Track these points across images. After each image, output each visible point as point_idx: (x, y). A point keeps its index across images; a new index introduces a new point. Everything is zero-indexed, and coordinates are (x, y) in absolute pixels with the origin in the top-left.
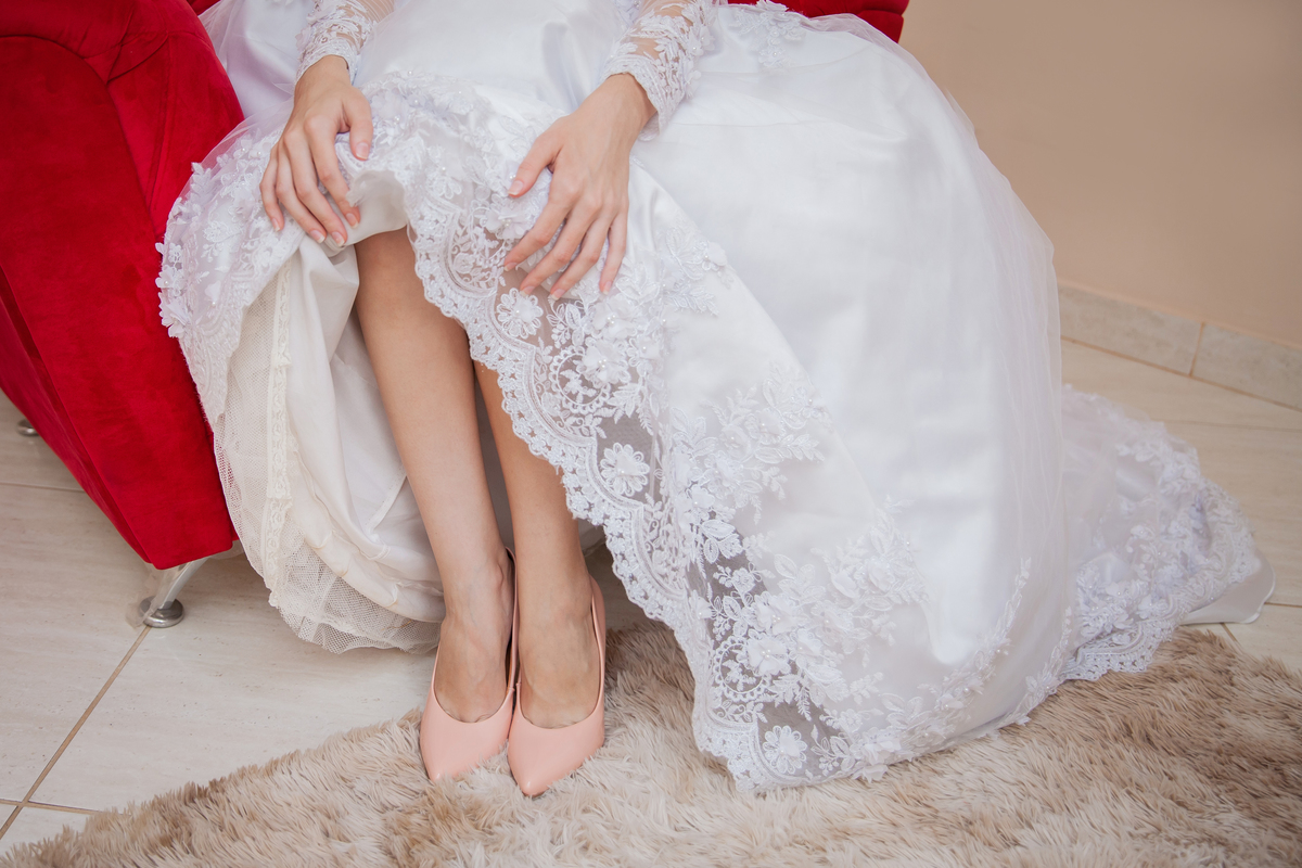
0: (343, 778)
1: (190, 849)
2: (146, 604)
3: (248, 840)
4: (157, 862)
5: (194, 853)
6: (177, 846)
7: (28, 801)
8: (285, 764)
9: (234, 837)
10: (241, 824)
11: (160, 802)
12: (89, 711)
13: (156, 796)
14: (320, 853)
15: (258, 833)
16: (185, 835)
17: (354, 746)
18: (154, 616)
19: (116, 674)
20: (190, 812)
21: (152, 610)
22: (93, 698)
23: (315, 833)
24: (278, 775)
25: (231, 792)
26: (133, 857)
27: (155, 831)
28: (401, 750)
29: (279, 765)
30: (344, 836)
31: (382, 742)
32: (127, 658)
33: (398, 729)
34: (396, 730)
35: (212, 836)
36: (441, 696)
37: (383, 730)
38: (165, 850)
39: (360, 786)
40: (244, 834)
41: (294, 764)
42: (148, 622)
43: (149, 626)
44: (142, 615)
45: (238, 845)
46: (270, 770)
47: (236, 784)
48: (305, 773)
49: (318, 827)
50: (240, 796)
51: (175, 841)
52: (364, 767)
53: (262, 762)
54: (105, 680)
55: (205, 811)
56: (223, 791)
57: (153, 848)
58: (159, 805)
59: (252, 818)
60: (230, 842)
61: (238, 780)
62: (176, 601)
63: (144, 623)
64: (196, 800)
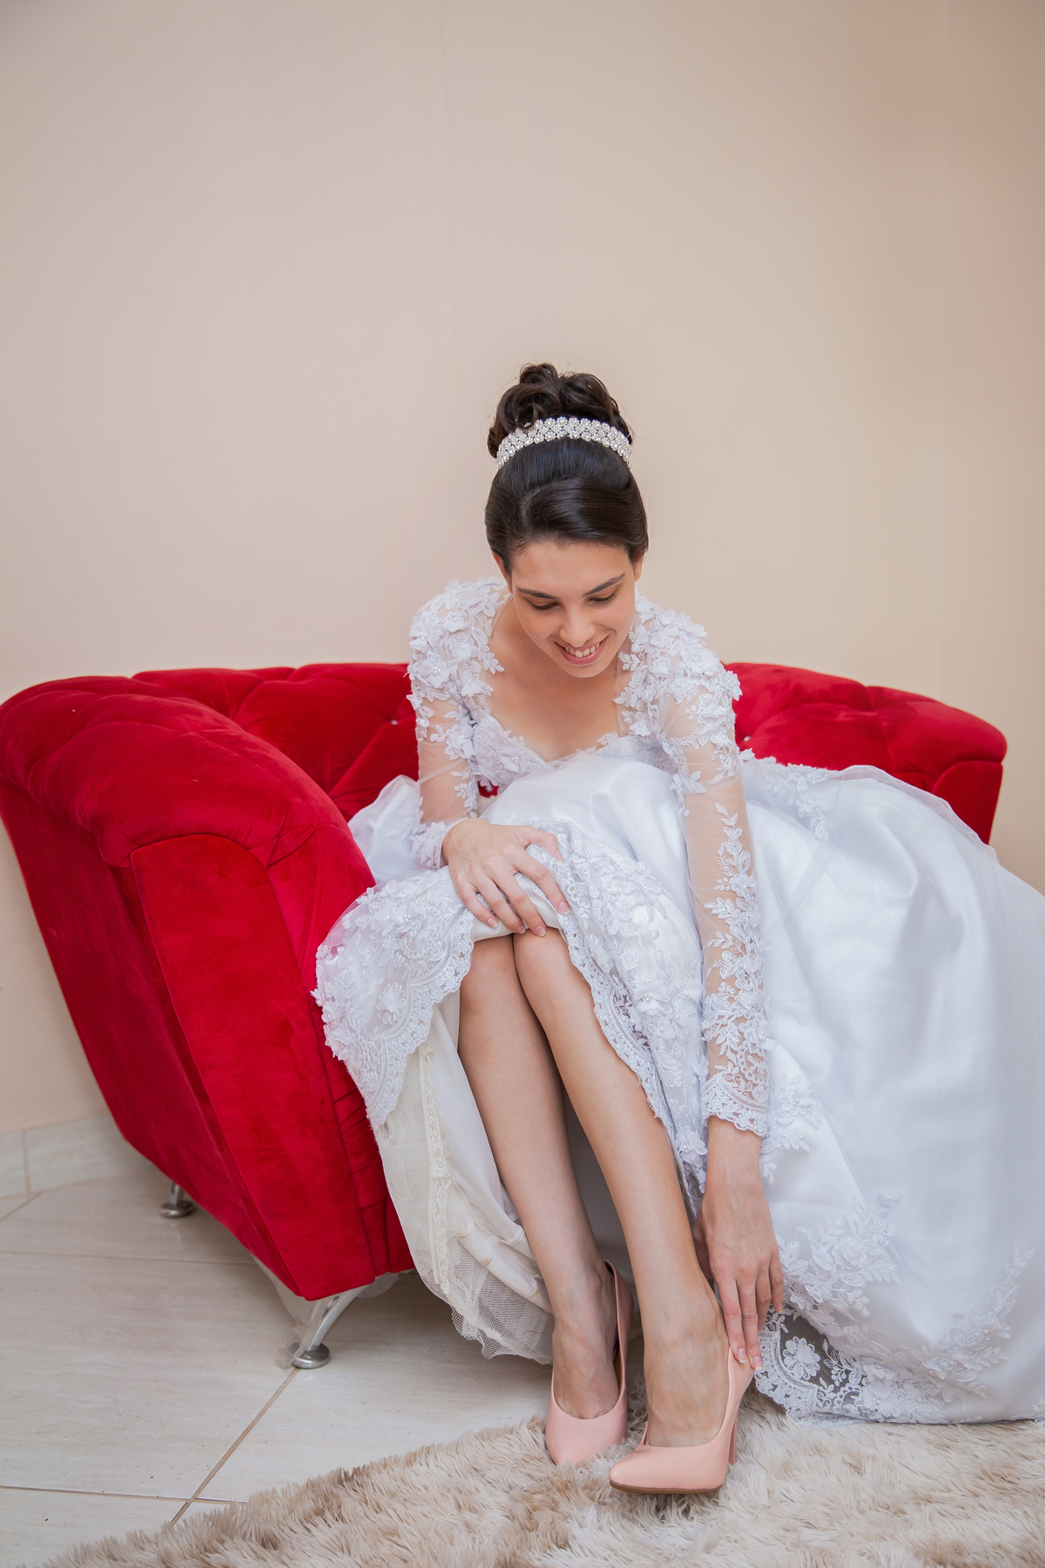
0: (475, 1470)
1: (340, 1518)
2: (295, 1346)
3: (390, 1511)
4: (311, 1529)
5: (343, 1520)
6: (328, 1515)
7: (196, 1498)
8: (423, 1456)
9: (378, 1510)
10: (384, 1501)
11: (313, 1485)
12: (245, 1433)
13: (309, 1480)
14: (454, 1521)
15: (399, 1507)
16: (335, 1506)
17: (485, 1444)
18: (302, 1357)
19: (269, 1405)
20: (340, 1492)
21: (300, 1350)
22: (249, 1423)
23: (450, 1506)
24: (416, 1466)
25: (375, 1477)
26: (291, 1524)
27: (309, 1505)
28: (529, 1448)
29: (418, 1456)
30: (475, 1509)
31: (512, 1442)
32: (278, 1393)
33: (526, 1431)
34: (525, 1431)
35: (359, 1507)
36: (560, 1401)
37: (511, 1432)
38: (318, 1520)
39: (490, 1475)
40: (386, 1507)
41: (431, 1458)
42: (297, 1364)
43: (298, 1368)
44: (291, 1357)
45: (382, 1516)
46: (410, 1460)
47: (379, 1472)
48: (441, 1464)
49: (452, 1501)
50: (382, 1480)
51: (327, 1512)
52: (494, 1462)
53: (402, 1452)
54: (259, 1410)
55: (352, 1493)
56: (368, 1476)
57: (308, 1518)
58: (312, 1485)
59: (392, 1495)
60: (375, 1514)
61: (382, 1469)
62: (321, 1345)
63: (293, 1365)
64: (345, 1483)
